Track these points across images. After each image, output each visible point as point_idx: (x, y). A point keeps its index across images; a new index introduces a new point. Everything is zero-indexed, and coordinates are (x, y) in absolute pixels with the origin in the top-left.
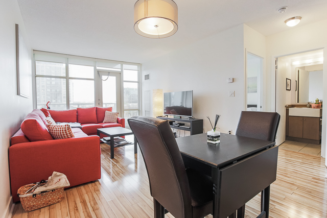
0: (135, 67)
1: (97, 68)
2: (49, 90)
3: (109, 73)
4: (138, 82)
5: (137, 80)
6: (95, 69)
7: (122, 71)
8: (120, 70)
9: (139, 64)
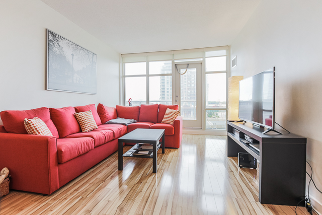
0: (224, 52)
1: (175, 61)
2: (189, 92)
3: (188, 65)
4: (226, 72)
5: (225, 69)
6: (173, 62)
7: (204, 60)
8: (202, 59)
9: (227, 47)
